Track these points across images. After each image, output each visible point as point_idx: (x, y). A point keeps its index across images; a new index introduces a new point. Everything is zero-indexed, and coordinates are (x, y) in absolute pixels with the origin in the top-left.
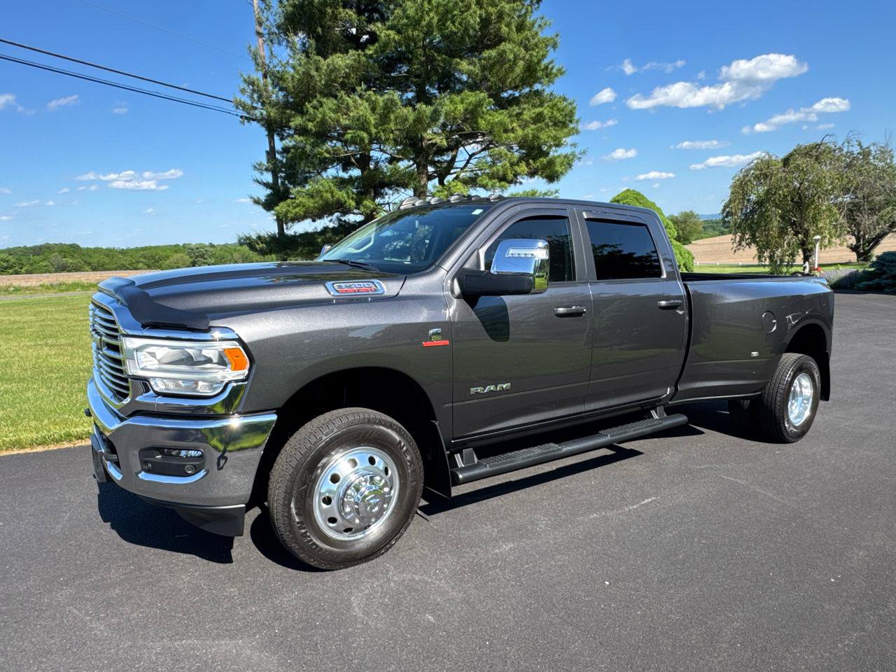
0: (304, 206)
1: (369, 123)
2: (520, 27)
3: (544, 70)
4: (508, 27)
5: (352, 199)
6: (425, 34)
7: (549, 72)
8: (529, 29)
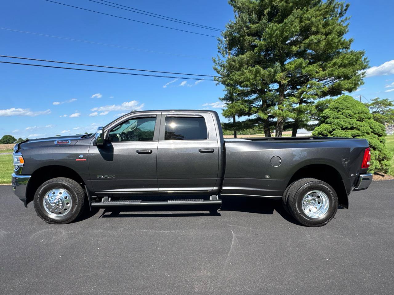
0: (231, 112)
1: (250, 78)
2: (326, 25)
3: (338, 42)
4: (317, 27)
5: (248, 108)
6: (277, 39)
7: (342, 42)
8: (331, 25)
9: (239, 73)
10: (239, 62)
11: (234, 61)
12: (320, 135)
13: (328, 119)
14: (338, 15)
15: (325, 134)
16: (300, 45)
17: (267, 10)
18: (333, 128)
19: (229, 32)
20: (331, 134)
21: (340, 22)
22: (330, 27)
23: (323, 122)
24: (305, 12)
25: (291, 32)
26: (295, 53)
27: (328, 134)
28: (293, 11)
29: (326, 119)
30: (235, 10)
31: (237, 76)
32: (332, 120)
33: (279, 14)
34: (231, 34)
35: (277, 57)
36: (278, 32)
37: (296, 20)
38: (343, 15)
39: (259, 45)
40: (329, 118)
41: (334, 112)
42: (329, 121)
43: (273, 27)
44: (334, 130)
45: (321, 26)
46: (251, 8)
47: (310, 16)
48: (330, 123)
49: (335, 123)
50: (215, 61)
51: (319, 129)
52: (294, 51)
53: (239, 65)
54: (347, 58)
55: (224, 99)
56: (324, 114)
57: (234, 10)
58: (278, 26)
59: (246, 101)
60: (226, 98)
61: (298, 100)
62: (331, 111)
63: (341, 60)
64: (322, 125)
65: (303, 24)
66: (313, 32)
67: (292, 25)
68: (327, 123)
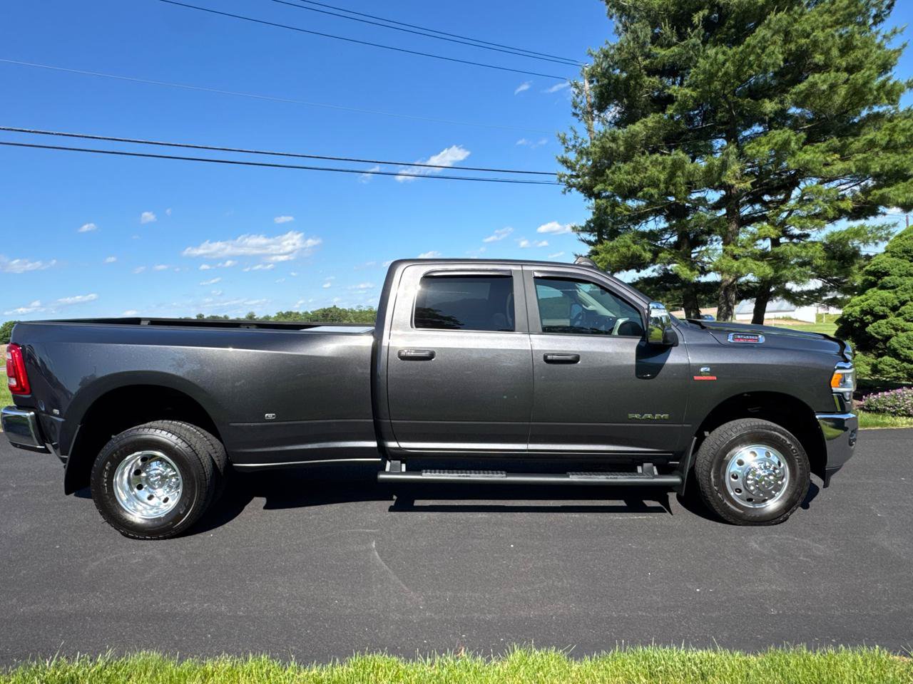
1: (659, 180)
2: (847, 48)
3: (878, 89)
4: (827, 53)
5: (650, 250)
6: (726, 84)
7: (889, 88)
8: (860, 49)
9: (627, 167)
10: (626, 141)
11: (614, 140)
12: (865, 315)
13: (886, 278)
14: (871, 21)
15: (881, 313)
16: (782, 97)
17: (701, 14)
18: (902, 298)
19: (601, 69)
20: (897, 312)
21: (882, 41)
22: (858, 54)
23: (873, 285)
24: (796, 16)
25: (763, 67)
26: (770, 118)
27: (888, 314)
28: (769, 17)
29: (879, 278)
30: (611, 13)
31: (622, 174)
32: (899, 280)
33: (729, 23)
34: (605, 74)
35: (721, 127)
36: (730, 67)
37: (774, 37)
38: (882, 20)
39: (679, 98)
40: (889, 275)
41: (900, 261)
42: (890, 282)
43: (717, 55)
44: (903, 303)
45: (835, 52)
46: (657, 9)
47: (809, 29)
48: (893, 288)
49: (907, 287)
50: (564, 141)
51: (863, 302)
52: (768, 112)
53: (626, 148)
54: (904, 130)
55: (584, 230)
56: (875, 265)
57: (609, 13)
58: (729, 52)
59: (643, 235)
60: (590, 226)
61: (777, 231)
62: (894, 259)
63: (888, 132)
64: (870, 292)
65: (793, 47)
66: (816, 65)
67: (763, 49)
68: (883, 287)
